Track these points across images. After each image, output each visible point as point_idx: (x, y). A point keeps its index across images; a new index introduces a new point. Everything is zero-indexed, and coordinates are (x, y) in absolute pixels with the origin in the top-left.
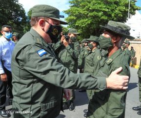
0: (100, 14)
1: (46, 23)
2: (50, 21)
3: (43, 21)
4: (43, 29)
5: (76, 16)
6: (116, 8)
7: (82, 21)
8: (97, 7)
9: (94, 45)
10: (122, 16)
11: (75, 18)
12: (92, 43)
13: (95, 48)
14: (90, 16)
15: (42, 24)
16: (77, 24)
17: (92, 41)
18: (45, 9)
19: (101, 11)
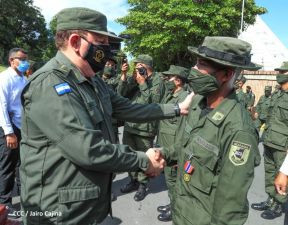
0: (188, 23)
1: (83, 41)
2: (89, 37)
3: (76, 37)
4: (78, 53)
5: (140, 28)
6: (218, 10)
7: (152, 37)
8: (182, 10)
9: (177, 83)
10: (228, 26)
11: (138, 32)
12: (172, 79)
13: (179, 88)
14: (168, 28)
15: (75, 42)
16: (142, 45)
17: (173, 76)
18: (79, 15)
19: (189, 17)
